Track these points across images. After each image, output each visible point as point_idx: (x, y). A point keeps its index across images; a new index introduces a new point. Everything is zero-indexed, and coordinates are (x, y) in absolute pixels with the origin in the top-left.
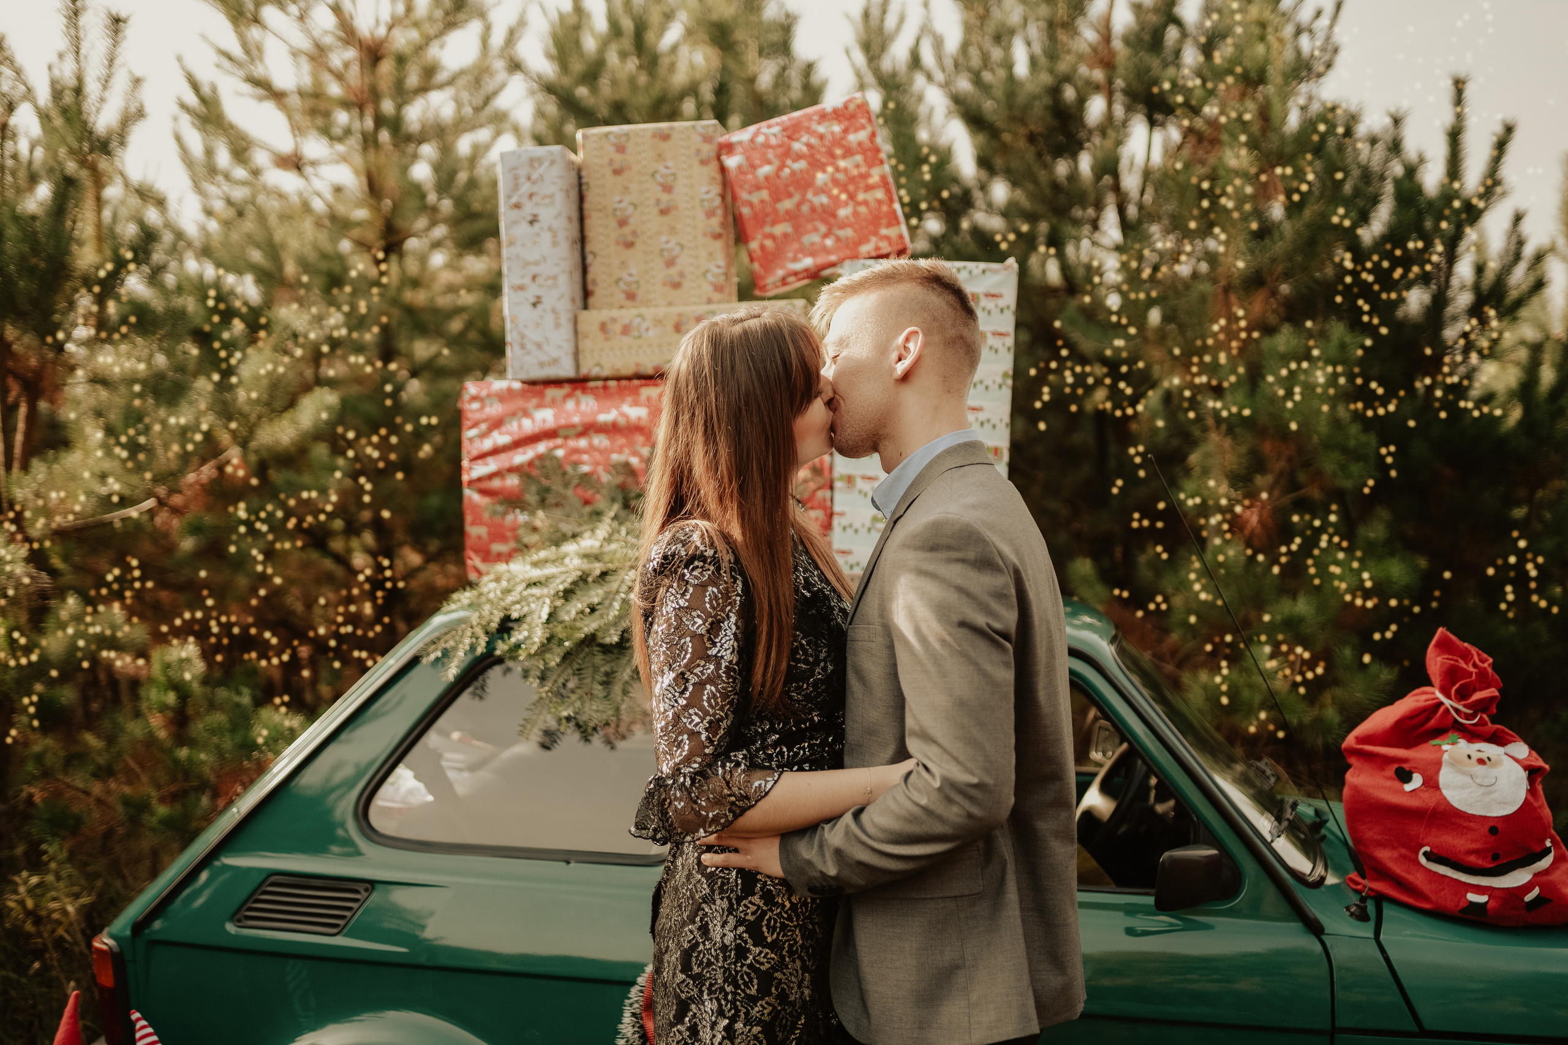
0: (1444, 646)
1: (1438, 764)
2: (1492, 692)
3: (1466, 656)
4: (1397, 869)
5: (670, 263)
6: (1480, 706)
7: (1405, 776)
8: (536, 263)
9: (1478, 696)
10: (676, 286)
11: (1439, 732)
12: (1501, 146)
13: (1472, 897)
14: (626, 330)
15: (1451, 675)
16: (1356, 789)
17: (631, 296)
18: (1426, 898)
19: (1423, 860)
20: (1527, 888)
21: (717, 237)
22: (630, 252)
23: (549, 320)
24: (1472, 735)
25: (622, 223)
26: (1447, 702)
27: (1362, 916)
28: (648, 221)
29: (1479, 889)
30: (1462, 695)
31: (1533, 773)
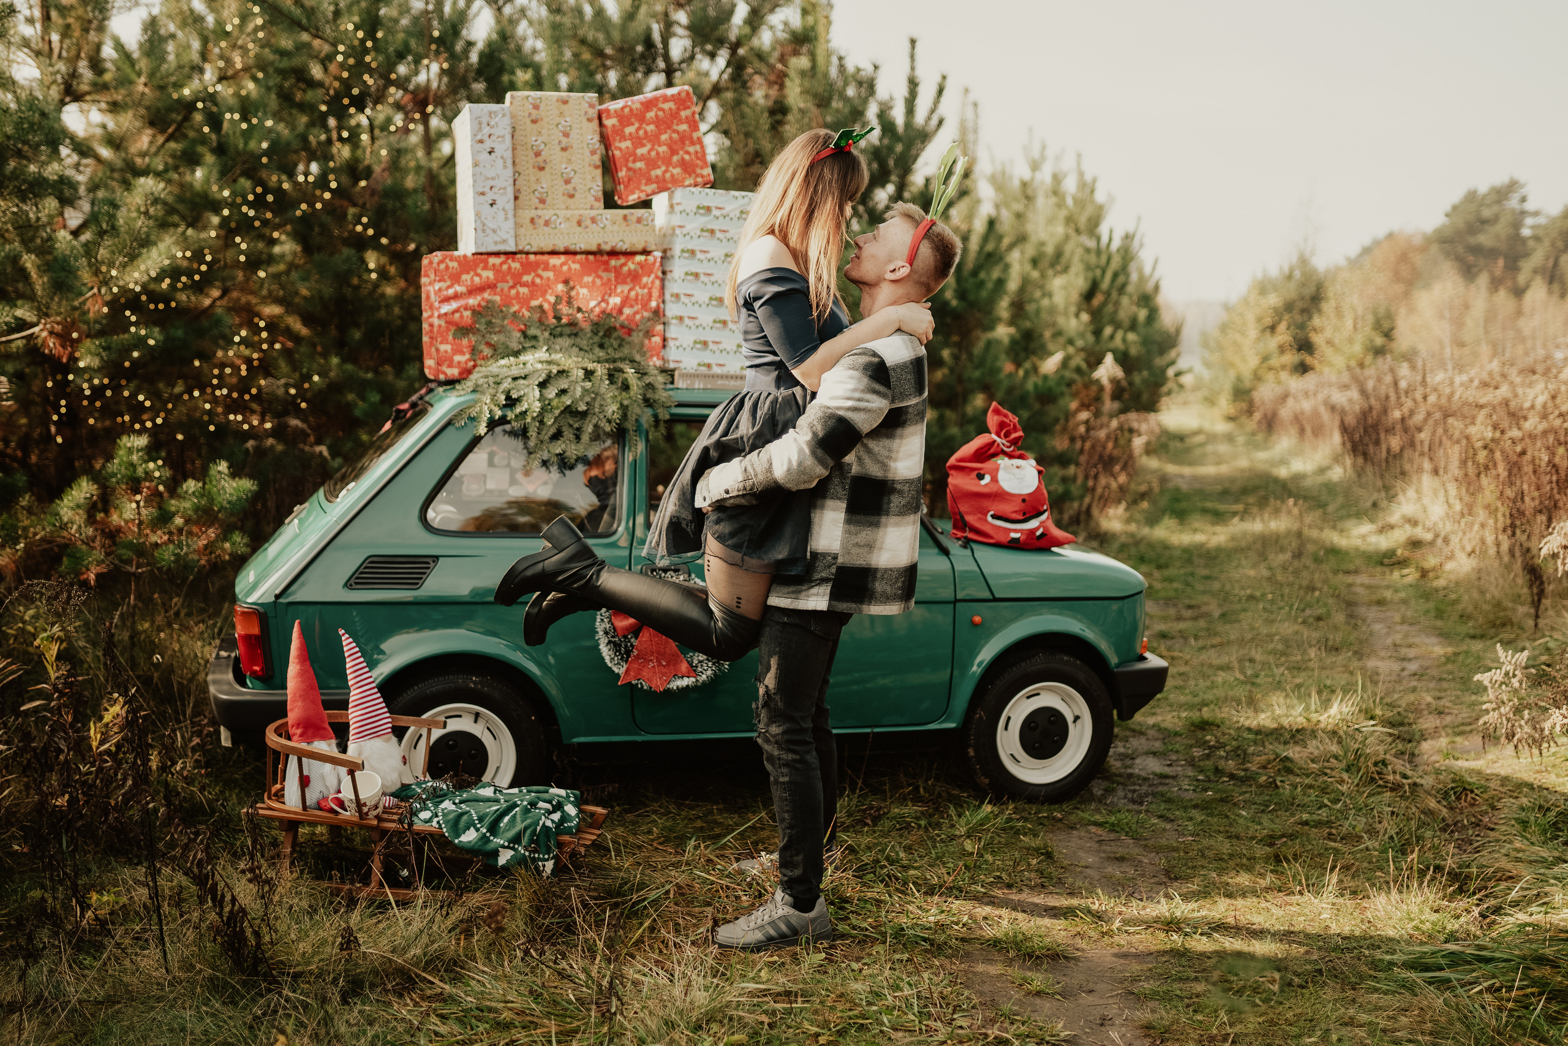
0: (997, 412)
1: (997, 470)
2: (1020, 433)
3: (1006, 416)
4: (978, 525)
5: (567, 182)
6: (1014, 442)
7: (981, 477)
8: (493, 179)
9: (1014, 436)
10: (572, 196)
11: (995, 455)
12: (941, 91)
13: (1014, 535)
14: (547, 223)
15: (1002, 425)
16: (955, 486)
17: (542, 201)
18: (991, 537)
19: (989, 519)
20: (1037, 529)
21: (596, 167)
22: (542, 173)
23: (501, 214)
24: (1011, 456)
25: (538, 154)
26: (998, 440)
27: (965, 547)
28: (553, 154)
29: (1016, 531)
30: (1007, 435)
31: (1040, 472)
